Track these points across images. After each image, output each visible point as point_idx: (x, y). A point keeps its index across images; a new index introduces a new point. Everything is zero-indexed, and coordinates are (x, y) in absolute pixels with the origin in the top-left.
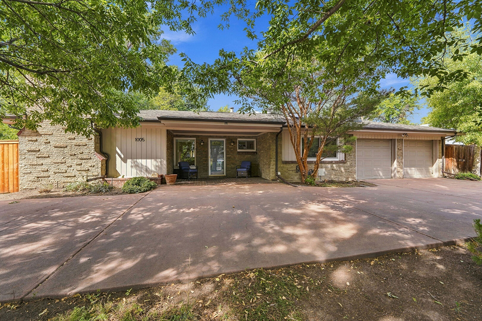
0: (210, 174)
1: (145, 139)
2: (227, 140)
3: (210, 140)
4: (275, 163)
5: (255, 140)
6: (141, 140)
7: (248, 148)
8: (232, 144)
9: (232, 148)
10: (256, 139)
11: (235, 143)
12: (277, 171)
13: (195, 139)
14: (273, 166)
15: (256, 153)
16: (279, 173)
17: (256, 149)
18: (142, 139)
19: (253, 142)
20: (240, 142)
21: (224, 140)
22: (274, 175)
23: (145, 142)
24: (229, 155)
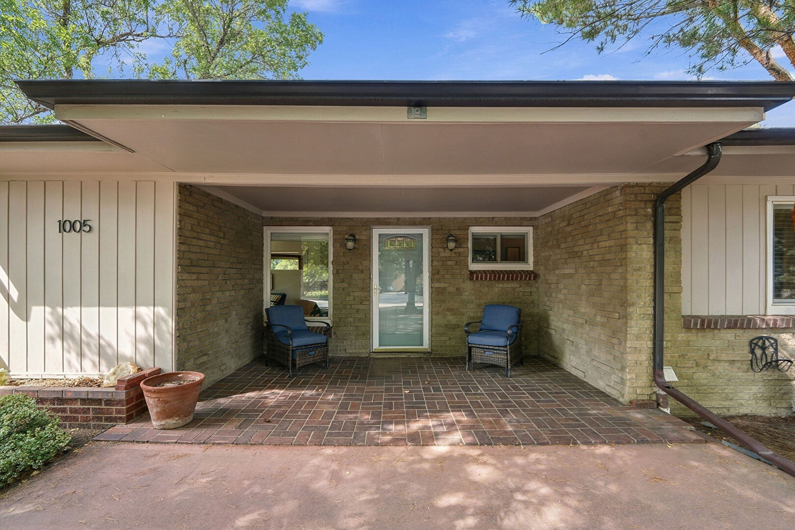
0: (376, 345)
1: (94, 224)
2: (433, 232)
3: (376, 232)
4: (648, 324)
5: (529, 230)
6: (78, 226)
7: (505, 258)
8: (452, 245)
9: (449, 259)
10: (536, 228)
11: (460, 242)
12: (657, 366)
13: (327, 229)
14: (638, 337)
15: (532, 276)
16: (669, 375)
17: (536, 263)
18: (84, 224)
19: (522, 239)
20: (477, 239)
21: (425, 232)
22: (644, 379)
23: (94, 235)
24: (438, 281)
